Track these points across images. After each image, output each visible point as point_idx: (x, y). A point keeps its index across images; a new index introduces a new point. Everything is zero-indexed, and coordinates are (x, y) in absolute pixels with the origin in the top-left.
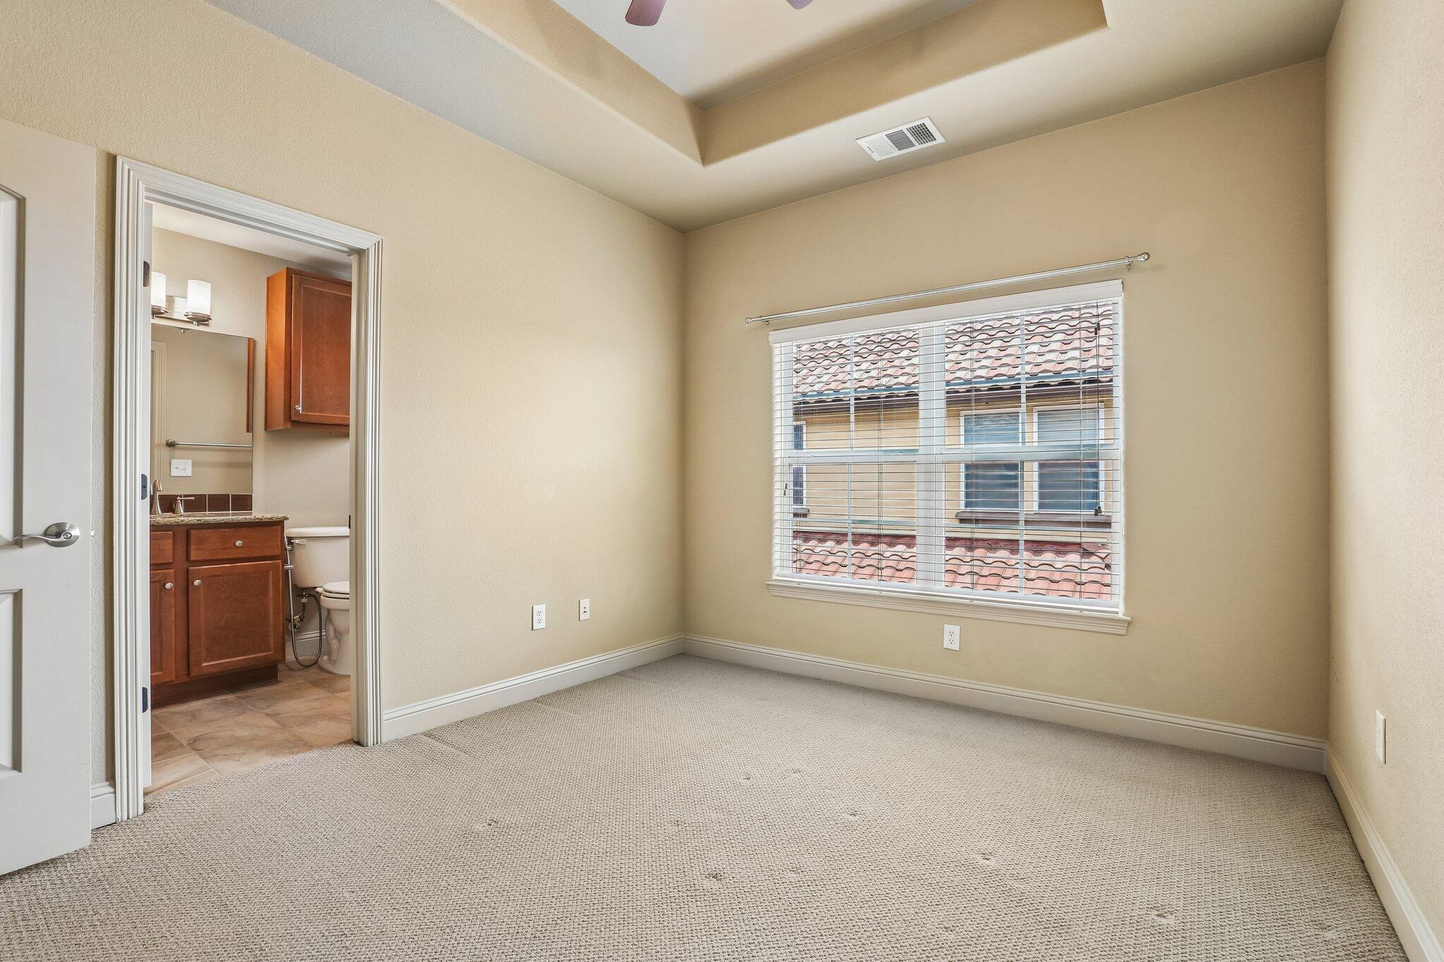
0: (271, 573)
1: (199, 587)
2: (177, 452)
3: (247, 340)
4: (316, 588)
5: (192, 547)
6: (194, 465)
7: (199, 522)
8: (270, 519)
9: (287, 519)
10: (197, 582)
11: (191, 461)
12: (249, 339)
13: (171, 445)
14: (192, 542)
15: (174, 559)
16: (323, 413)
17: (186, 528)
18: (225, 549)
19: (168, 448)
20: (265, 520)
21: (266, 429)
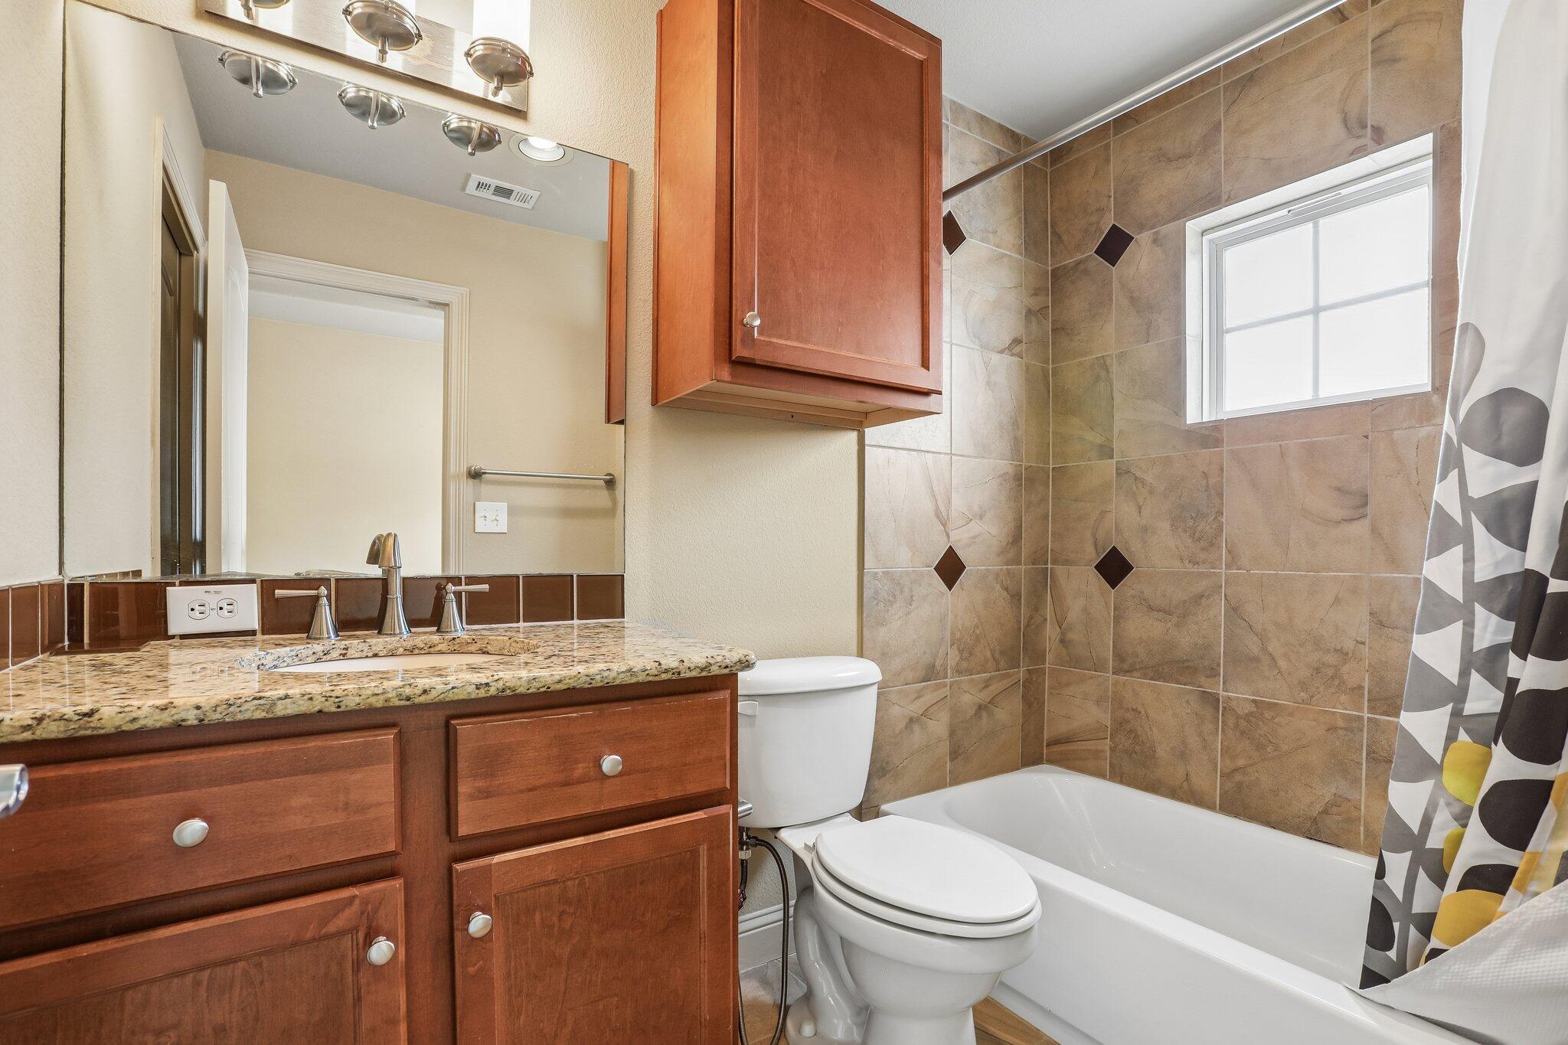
0: (703, 849)
1: (487, 938)
2: (485, 489)
3: (607, 164)
4: (779, 829)
5: (464, 788)
6: (512, 511)
7: (482, 693)
8: (702, 670)
9: (747, 665)
10: (479, 923)
11: (506, 504)
12: (614, 162)
13: (475, 475)
14: (463, 765)
15: (403, 837)
16: (806, 342)
17: (441, 716)
18: (566, 784)
19: (471, 481)
20: (688, 675)
21: (655, 401)
